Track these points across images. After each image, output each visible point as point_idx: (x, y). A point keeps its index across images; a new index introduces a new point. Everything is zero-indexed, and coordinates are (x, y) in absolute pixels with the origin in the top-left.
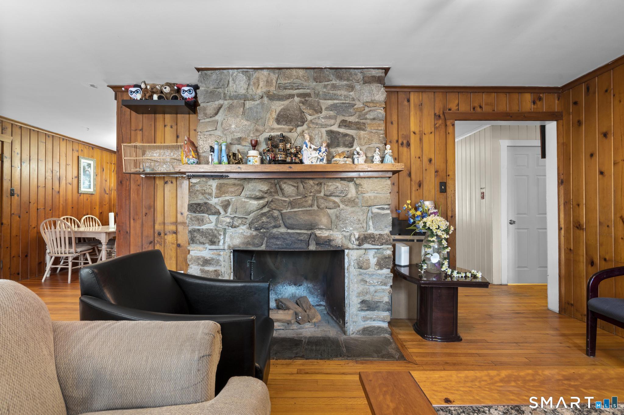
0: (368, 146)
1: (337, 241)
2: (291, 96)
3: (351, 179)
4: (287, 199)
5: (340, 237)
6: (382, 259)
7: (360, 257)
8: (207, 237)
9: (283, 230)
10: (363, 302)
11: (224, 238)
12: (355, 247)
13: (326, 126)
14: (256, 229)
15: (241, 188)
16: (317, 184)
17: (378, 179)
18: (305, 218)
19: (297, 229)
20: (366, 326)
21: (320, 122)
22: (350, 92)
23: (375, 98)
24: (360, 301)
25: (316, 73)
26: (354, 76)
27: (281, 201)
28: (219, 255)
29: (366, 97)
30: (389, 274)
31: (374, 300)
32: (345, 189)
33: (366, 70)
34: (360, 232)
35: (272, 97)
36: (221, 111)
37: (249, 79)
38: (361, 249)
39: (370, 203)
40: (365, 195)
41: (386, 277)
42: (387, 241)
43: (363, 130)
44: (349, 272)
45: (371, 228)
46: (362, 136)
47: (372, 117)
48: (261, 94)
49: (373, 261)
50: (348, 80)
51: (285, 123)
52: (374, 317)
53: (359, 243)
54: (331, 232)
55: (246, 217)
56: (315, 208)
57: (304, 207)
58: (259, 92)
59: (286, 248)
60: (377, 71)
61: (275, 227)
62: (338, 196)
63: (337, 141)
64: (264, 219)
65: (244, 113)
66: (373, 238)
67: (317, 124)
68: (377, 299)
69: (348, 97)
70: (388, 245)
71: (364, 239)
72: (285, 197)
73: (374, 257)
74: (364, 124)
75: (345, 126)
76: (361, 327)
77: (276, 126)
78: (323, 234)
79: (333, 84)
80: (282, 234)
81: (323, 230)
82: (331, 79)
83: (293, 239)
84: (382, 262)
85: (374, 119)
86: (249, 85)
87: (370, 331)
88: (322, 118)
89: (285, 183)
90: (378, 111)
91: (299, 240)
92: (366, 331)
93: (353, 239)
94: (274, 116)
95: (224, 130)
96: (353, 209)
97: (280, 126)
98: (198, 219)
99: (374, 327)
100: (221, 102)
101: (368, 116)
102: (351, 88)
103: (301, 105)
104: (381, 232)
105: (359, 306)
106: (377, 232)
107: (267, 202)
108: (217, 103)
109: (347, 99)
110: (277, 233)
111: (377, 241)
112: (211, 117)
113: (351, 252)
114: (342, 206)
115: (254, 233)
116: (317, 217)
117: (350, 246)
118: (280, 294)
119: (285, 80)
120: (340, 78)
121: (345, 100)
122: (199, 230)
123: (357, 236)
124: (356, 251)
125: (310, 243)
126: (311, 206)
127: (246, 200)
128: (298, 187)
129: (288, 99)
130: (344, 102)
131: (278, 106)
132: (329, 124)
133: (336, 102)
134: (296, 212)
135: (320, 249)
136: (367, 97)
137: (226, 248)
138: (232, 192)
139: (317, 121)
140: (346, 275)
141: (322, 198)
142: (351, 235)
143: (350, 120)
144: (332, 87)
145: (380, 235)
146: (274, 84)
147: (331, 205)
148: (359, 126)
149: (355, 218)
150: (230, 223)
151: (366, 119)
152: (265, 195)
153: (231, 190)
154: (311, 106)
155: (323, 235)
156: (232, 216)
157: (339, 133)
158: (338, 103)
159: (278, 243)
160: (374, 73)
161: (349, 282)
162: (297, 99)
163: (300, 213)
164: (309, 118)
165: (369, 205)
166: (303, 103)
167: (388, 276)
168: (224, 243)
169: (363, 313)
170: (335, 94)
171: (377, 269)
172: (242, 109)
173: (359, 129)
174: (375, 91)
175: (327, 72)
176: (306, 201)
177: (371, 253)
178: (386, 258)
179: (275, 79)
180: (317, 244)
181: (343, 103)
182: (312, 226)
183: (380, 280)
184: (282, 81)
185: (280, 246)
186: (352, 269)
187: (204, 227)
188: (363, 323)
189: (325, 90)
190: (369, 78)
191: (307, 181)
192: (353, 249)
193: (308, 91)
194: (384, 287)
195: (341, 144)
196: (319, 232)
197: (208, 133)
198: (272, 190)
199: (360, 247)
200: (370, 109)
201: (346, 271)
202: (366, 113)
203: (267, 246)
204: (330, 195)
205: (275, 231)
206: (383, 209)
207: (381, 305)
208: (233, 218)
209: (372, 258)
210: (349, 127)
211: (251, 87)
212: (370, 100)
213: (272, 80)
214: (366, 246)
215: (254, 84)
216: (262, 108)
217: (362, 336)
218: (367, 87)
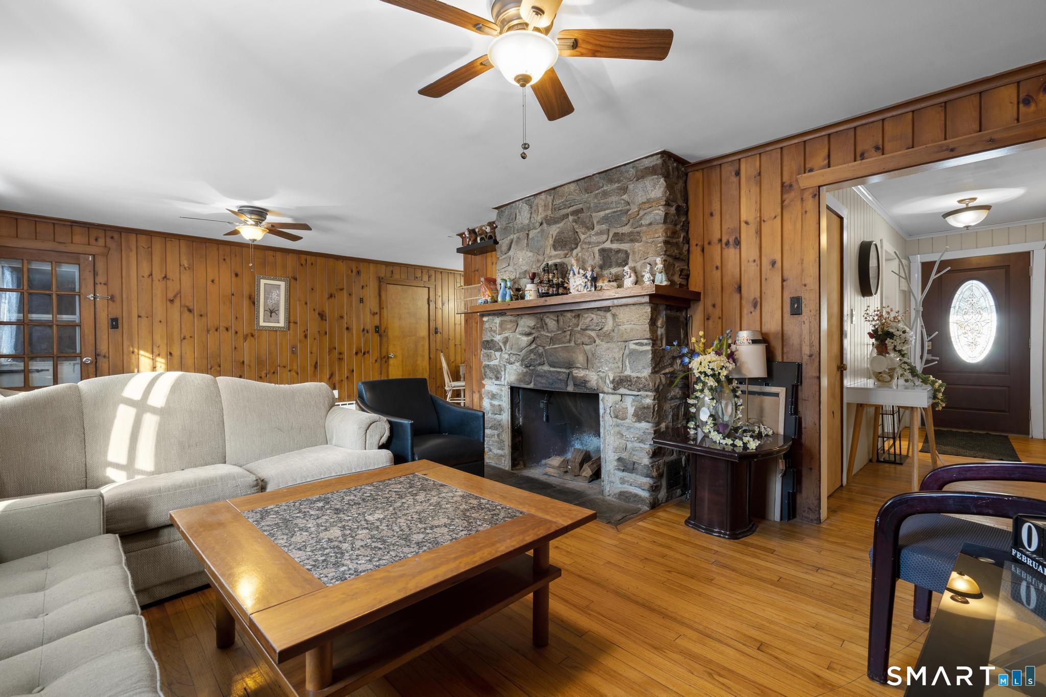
0: (643, 261)
1: (592, 382)
2: (567, 216)
3: (607, 309)
4: (549, 335)
5: (595, 378)
6: (640, 409)
7: (616, 404)
8: (493, 373)
9: (546, 368)
10: (620, 459)
11: (505, 374)
12: (610, 391)
13: (599, 243)
14: (526, 367)
15: (516, 325)
16: (575, 317)
17: (637, 306)
18: (563, 355)
19: (557, 367)
20: (623, 490)
21: (592, 240)
22: (621, 196)
23: (651, 195)
24: (617, 457)
25: (585, 183)
26: (626, 175)
27: (544, 337)
28: (501, 390)
29: (641, 198)
30: (648, 429)
31: (630, 460)
32: (600, 320)
33: (638, 162)
34: (615, 373)
35: (550, 221)
36: (513, 246)
37: (531, 208)
38: (616, 394)
39: (625, 337)
40: (620, 327)
41: (644, 432)
42: (645, 387)
43: (637, 241)
44: (604, 421)
45: (628, 368)
46: (636, 250)
47: (648, 222)
48: (540, 221)
49: (631, 410)
50: (619, 181)
51: (560, 248)
52: (632, 480)
53: (614, 386)
54: (587, 372)
55: (519, 353)
56: (572, 344)
57: (564, 343)
58: (539, 218)
59: (548, 387)
60: (650, 159)
61: (540, 364)
62: (593, 330)
63: (609, 260)
64: (532, 356)
65: (528, 245)
66: (630, 381)
67: (589, 243)
68: (635, 459)
69: (619, 203)
70: (646, 391)
71: (620, 382)
72: (549, 332)
73: (632, 406)
74: (639, 233)
75: (618, 240)
76: (617, 491)
77: (554, 253)
78: (579, 373)
79: (604, 191)
80: (545, 372)
81: (580, 370)
82: (601, 185)
83: (554, 378)
84: (640, 413)
85: (650, 224)
86: (531, 213)
87: (626, 497)
88: (593, 235)
89: (548, 317)
90: (654, 212)
91: (559, 379)
92: (623, 495)
93: (608, 381)
94: (551, 242)
95: (514, 264)
96: (609, 345)
97: (557, 253)
98: (488, 356)
99: (631, 493)
100: (512, 237)
101: (643, 222)
102: (624, 190)
103: (574, 224)
104: (639, 375)
105: (616, 463)
106: (634, 375)
107: (534, 338)
108: (509, 238)
109: (618, 206)
110: (541, 371)
111: (634, 385)
112: (505, 254)
113: (607, 397)
114: (598, 341)
115: (525, 370)
116: (574, 355)
117: (606, 390)
118: (586, 445)
119: (559, 199)
120: (611, 181)
121: (617, 208)
122: (488, 365)
123: (611, 378)
124: (611, 397)
125: (569, 383)
126: (570, 341)
127: (520, 336)
128: (558, 320)
129: (563, 219)
130: (615, 210)
131: (554, 230)
132: (601, 241)
133: (607, 212)
134: (556, 348)
135: (577, 391)
136: (642, 196)
137: (506, 384)
138: (509, 329)
139: (589, 240)
140: (602, 423)
141: (579, 332)
142: (606, 376)
143: (623, 232)
144: (603, 195)
145: (637, 377)
146: (550, 207)
147: (586, 340)
148: (633, 238)
149: (611, 356)
150: (507, 359)
151: (641, 226)
152: (533, 331)
153: (509, 326)
154: (583, 224)
155: (579, 375)
156: (509, 353)
157: (610, 250)
158: (608, 214)
159: (543, 381)
160: (647, 163)
161: (605, 433)
162: (571, 218)
163: (560, 349)
164: (582, 237)
165: (624, 340)
166: (576, 222)
167: (646, 431)
168: (505, 379)
169: (621, 474)
170: (605, 204)
171: (634, 420)
172: (526, 240)
173: (632, 241)
174: (649, 187)
175: (596, 179)
176: (565, 337)
177: (629, 401)
178: (644, 408)
179: (551, 201)
180: (575, 385)
181: (615, 212)
182: (570, 365)
183: (637, 436)
184: (557, 202)
185: (544, 385)
186: (607, 417)
187: (492, 363)
188: (620, 486)
189: (596, 201)
190: (642, 171)
191: (566, 314)
192: (608, 393)
193: (581, 206)
194: (642, 445)
195: (614, 263)
196: (576, 372)
197: (504, 270)
198: (539, 326)
199: (616, 392)
200: (645, 211)
201: (601, 419)
202: (641, 219)
203: (534, 384)
204: (586, 329)
205: (539, 368)
206: (642, 344)
207: (640, 468)
208: (509, 355)
209: (630, 406)
210: (622, 240)
211: (533, 215)
212: (645, 200)
213: (548, 204)
214: (622, 391)
215: (535, 211)
216: (542, 235)
217: (618, 501)
218: (640, 184)
